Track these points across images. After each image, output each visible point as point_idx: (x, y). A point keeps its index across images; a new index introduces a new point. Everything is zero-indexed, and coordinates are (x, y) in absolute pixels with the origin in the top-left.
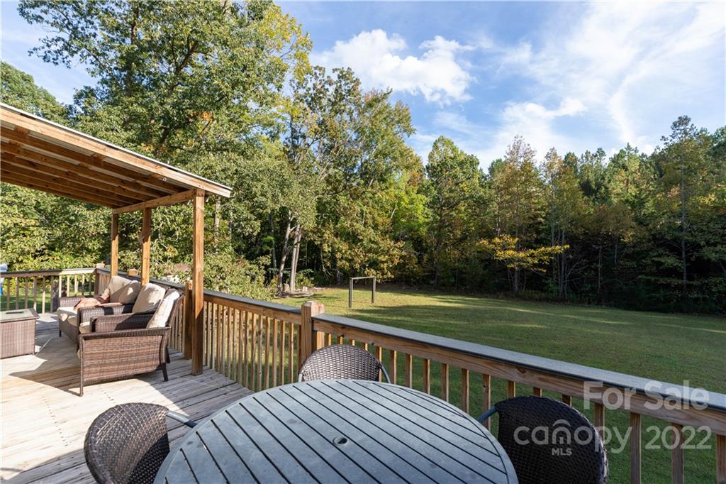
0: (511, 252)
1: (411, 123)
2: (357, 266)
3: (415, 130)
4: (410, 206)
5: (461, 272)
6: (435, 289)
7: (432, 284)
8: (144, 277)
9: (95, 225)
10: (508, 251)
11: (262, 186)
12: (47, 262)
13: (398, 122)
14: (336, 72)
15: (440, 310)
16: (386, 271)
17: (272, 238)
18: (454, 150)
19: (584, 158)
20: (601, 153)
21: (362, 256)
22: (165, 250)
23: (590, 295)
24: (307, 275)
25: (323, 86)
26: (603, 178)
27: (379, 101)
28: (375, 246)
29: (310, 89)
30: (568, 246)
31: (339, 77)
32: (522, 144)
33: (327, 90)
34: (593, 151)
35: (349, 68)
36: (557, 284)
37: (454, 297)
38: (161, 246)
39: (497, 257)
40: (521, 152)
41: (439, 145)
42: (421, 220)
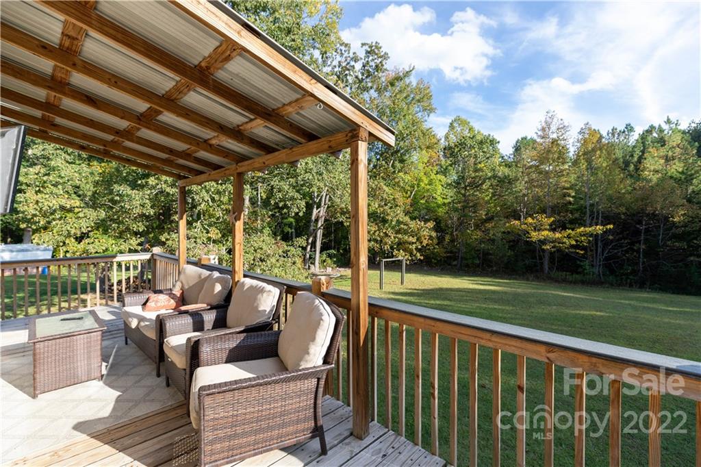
0: (546, 233)
1: (432, 101)
2: (387, 247)
3: (436, 109)
4: (428, 187)
5: (488, 254)
6: (459, 270)
7: (456, 265)
8: (237, 269)
9: (141, 205)
10: (541, 231)
11: (306, 163)
12: (93, 245)
13: (419, 101)
14: (364, 47)
15: (477, 293)
16: (415, 252)
17: (292, 220)
18: (471, 129)
19: (610, 135)
20: (629, 128)
21: (392, 237)
22: (208, 232)
23: (631, 277)
24: (330, 256)
25: (348, 63)
26: (632, 156)
27: (402, 79)
28: (405, 227)
29: (335, 66)
30: (612, 226)
31: (368, 52)
32: (555, 120)
33: (353, 67)
34: (621, 127)
35: (376, 43)
36: (592, 266)
37: (483, 279)
38: (204, 228)
39: (531, 238)
40: (553, 128)
41: (455, 125)
42: (440, 200)
